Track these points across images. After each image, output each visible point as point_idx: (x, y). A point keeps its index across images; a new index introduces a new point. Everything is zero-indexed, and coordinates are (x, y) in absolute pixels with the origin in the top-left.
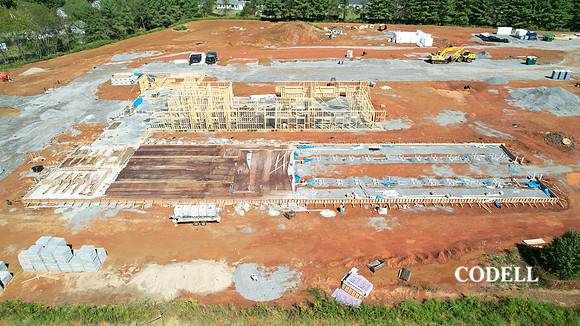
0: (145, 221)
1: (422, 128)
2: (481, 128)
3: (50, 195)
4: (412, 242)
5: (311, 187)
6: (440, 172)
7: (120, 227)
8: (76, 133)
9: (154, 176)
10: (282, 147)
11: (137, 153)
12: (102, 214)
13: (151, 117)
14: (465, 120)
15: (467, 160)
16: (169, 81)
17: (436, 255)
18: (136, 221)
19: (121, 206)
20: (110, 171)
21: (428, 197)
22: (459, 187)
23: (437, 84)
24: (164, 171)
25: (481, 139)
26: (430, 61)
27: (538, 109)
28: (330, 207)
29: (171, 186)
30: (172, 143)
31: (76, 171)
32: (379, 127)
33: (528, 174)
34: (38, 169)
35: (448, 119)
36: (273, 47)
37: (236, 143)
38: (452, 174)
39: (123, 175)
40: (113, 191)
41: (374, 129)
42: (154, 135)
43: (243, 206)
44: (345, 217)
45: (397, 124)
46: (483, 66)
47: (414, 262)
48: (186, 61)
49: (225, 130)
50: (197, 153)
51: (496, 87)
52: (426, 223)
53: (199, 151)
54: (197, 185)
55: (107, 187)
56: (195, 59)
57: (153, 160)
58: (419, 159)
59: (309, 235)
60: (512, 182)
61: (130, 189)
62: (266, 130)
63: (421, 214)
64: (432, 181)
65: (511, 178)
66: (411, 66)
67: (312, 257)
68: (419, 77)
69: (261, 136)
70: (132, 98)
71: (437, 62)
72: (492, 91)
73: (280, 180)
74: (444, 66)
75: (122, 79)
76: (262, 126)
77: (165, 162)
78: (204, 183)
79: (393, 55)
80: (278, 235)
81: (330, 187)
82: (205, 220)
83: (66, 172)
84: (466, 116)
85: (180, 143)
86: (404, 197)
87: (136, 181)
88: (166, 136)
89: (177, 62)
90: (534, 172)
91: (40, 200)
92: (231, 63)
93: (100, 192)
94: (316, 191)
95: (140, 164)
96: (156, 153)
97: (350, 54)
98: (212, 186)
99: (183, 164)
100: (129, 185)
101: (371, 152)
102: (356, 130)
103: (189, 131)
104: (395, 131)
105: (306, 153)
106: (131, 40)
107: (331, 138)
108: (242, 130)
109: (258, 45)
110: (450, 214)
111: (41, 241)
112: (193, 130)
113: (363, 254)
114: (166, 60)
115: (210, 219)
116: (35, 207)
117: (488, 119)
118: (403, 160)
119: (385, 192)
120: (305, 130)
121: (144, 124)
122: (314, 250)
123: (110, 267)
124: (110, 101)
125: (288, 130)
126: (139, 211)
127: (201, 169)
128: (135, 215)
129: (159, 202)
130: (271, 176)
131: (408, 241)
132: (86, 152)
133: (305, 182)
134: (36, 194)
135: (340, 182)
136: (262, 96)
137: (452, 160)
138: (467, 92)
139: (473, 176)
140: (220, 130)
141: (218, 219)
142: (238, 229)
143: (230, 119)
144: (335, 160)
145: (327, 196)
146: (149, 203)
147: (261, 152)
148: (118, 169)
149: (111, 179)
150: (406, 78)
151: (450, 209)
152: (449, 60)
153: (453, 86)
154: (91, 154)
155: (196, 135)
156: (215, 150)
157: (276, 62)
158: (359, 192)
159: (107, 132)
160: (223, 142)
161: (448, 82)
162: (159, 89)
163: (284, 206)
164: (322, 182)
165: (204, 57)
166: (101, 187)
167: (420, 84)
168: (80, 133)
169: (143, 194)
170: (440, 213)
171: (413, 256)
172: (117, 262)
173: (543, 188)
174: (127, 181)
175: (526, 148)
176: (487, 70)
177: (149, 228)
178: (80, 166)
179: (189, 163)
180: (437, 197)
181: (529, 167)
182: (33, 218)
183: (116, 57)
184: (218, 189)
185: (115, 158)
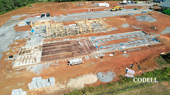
0: (59, 67)
1: (120, 29)
2: (135, 27)
3: (21, 65)
4: (136, 58)
7: (53, 70)
9: (54, 53)
10: (87, 39)
11: (43, 47)
12: (44, 67)
13: (40, 35)
14: (130, 26)
15: (136, 36)
16: (40, 23)
17: (144, 61)
18: (57, 67)
19: (49, 64)
20: (38, 54)
21: (133, 47)
22: (138, 43)
23: (117, 17)
24: (56, 51)
25: (136, 30)
26: (111, 11)
28: (111, 53)
29: (61, 55)
30: (53, 42)
33: (152, 37)
34: (11, 57)
35: (126, 26)
37: (73, 39)
38: (135, 40)
39: (43, 54)
40: (42, 59)
42: (45, 41)
43: (87, 57)
46: (125, 11)
48: (40, 16)
49: (67, 36)
50: (63, 44)
52: (136, 53)
54: (69, 53)
55: (40, 59)
56: (43, 16)
57: (50, 48)
58: (125, 37)
59: (110, 62)
61: (49, 58)
63: (134, 51)
64: (132, 43)
65: (148, 39)
66: (107, 13)
67: (115, 67)
68: (111, 15)
69: (79, 36)
70: (30, 30)
71: (114, 11)
72: (131, 17)
73: (93, 48)
74: (116, 12)
76: (78, 34)
77: (55, 48)
78: (71, 52)
79: (101, 10)
80: (102, 63)
81: (107, 48)
82: (80, 63)
83: (22, 56)
85: (55, 42)
86: (127, 48)
87: (49, 55)
88: (49, 40)
89: (37, 17)
91: (19, 67)
92: (54, 16)
93: (38, 61)
94: (105, 50)
95: (47, 50)
96: (50, 46)
97: (89, 10)
98: (74, 53)
100: (47, 57)
101: (112, 37)
103: (56, 38)
108: (72, 35)
109: (60, 10)
117: (135, 25)
118: (121, 38)
119: (122, 47)
120: (90, 33)
121: (39, 37)
122: (114, 65)
123: (58, 83)
125: (86, 34)
126: (56, 64)
127: (68, 48)
128: (55, 66)
129: (60, 60)
130: (90, 47)
132: (25, 49)
134: (16, 65)
135: (109, 46)
136: (72, 25)
137: (133, 36)
139: (140, 40)
140: (65, 36)
141: (83, 62)
142: (90, 64)
143: (68, 33)
144: (104, 40)
146: (57, 61)
147: (82, 41)
148: (40, 53)
149: (40, 56)
152: (116, 10)
153: (121, 17)
155: (59, 39)
156: (68, 43)
158: (116, 48)
160: (68, 40)
161: (119, 16)
162: (37, 26)
164: (104, 47)
165: (46, 15)
166: (38, 59)
167: (113, 17)
168: (18, 43)
169: (53, 59)
171: (138, 62)
172: (59, 81)
175: (148, 31)
176: (127, 12)
177: (63, 69)
179: (62, 47)
180: (135, 46)
184: (77, 54)
185: (36, 50)
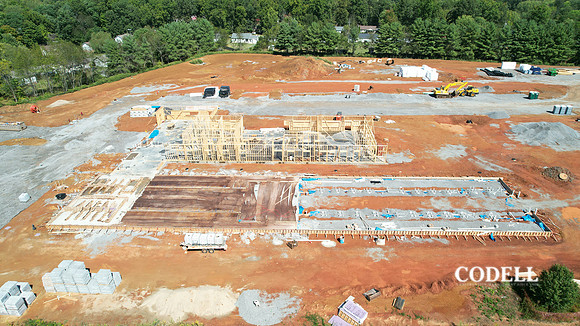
0: (158, 247)
1: (423, 162)
2: (481, 162)
3: (72, 221)
4: (408, 272)
5: (313, 218)
6: (438, 205)
7: (134, 252)
8: (96, 163)
9: (167, 205)
10: (288, 179)
11: (152, 183)
12: (118, 240)
13: (166, 148)
14: (465, 154)
15: (464, 194)
16: (184, 114)
17: (430, 286)
18: (149, 248)
19: (137, 233)
20: (126, 199)
21: (425, 229)
22: (455, 219)
23: (440, 118)
24: (176, 201)
25: (480, 173)
26: (434, 96)
27: (537, 143)
28: (331, 237)
29: (182, 215)
30: (185, 174)
31: (96, 198)
32: (382, 160)
33: (524, 207)
34: (62, 196)
35: (449, 153)
36: (283, 81)
37: (245, 174)
38: (450, 207)
39: (138, 203)
40: (129, 219)
41: (376, 163)
42: (169, 166)
43: (249, 236)
44: (345, 247)
45: (399, 158)
46: (486, 100)
47: (408, 292)
48: (201, 94)
49: (235, 162)
50: (208, 184)
51: (498, 121)
52: (422, 254)
53: (210, 181)
54: (207, 214)
55: (123, 215)
56: (209, 92)
57: (166, 190)
58: (418, 193)
59: (310, 264)
60: (508, 215)
61: (145, 217)
62: (274, 162)
63: (417, 245)
64: (430, 214)
65: (507, 212)
66: (416, 101)
67: (312, 285)
68: (423, 112)
69: (269, 168)
70: (149, 130)
71: (442, 96)
72: (493, 125)
73: (285, 211)
74: (448, 100)
75: (141, 111)
76: (270, 159)
77: (177, 192)
78: (214, 213)
79: (398, 90)
80: (280, 264)
81: (332, 219)
82: (213, 247)
83: (87, 200)
84: (467, 150)
85: (192, 174)
86: (402, 229)
87: (150, 210)
88: (179, 167)
89: (192, 95)
90: (530, 205)
91: (63, 226)
92: (243, 96)
93: (116, 219)
94: (319, 222)
95: (155, 193)
96: (170, 183)
97: (357, 88)
98: (221, 215)
99: (194, 194)
100: (144, 214)
101: (373, 185)
102: (359, 164)
103: (201, 162)
104: (397, 165)
105: (311, 185)
106: (149, 73)
107: (335, 171)
108: (251, 162)
109: (269, 79)
110: (445, 246)
111: (63, 264)
112: (205, 161)
113: (359, 283)
114: (182, 93)
115: (217, 247)
116: (58, 233)
117: (487, 153)
118: (403, 193)
119: (384, 224)
120: (310, 162)
121: (159, 155)
122: (314, 279)
123: (124, 290)
124: (128, 133)
125: (294, 163)
126: (152, 239)
127: (212, 199)
128: (148, 242)
129: (171, 230)
130: (277, 207)
131: (404, 272)
132: (105, 181)
133: (308, 213)
134: (59, 220)
135: (341, 213)
136: (271, 129)
137: (451, 193)
138: (469, 126)
139: (470, 209)
140: (230, 162)
141: (225, 248)
142: (244, 257)
143: (240, 152)
144: (338, 191)
145: (329, 227)
146: (161, 231)
147: (268, 183)
148: (134, 198)
149: (127, 207)
150: (410, 112)
151: (445, 242)
152: (453, 94)
153: (455, 120)
154: (109, 184)
155: (207, 167)
156: (225, 181)
157: (286, 95)
158: (359, 223)
159: (124, 162)
160: (233, 173)
161: (451, 116)
162: (174, 122)
163: (287, 235)
164: (324, 213)
165: (217, 90)
166: (117, 215)
167: (424, 119)
168: (100, 163)
169: (156, 222)
170: (436, 245)
171: (408, 286)
172: (131, 286)
173: (537, 222)
174: (142, 209)
175: (524, 182)
176: (491, 105)
177: (161, 255)
178: (99, 194)
179: (200, 193)
180: (434, 230)
181: (526, 201)
182: (56, 242)
183: (135, 90)
184: (226, 219)
185: (131, 188)
